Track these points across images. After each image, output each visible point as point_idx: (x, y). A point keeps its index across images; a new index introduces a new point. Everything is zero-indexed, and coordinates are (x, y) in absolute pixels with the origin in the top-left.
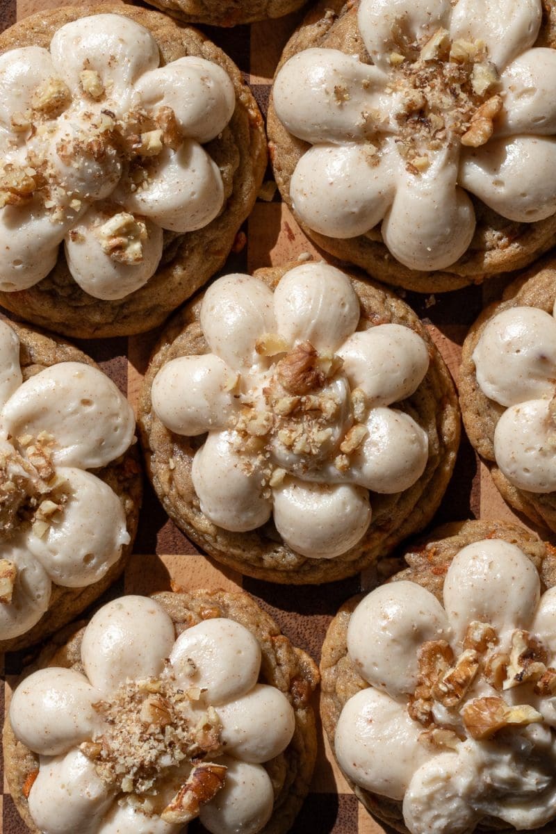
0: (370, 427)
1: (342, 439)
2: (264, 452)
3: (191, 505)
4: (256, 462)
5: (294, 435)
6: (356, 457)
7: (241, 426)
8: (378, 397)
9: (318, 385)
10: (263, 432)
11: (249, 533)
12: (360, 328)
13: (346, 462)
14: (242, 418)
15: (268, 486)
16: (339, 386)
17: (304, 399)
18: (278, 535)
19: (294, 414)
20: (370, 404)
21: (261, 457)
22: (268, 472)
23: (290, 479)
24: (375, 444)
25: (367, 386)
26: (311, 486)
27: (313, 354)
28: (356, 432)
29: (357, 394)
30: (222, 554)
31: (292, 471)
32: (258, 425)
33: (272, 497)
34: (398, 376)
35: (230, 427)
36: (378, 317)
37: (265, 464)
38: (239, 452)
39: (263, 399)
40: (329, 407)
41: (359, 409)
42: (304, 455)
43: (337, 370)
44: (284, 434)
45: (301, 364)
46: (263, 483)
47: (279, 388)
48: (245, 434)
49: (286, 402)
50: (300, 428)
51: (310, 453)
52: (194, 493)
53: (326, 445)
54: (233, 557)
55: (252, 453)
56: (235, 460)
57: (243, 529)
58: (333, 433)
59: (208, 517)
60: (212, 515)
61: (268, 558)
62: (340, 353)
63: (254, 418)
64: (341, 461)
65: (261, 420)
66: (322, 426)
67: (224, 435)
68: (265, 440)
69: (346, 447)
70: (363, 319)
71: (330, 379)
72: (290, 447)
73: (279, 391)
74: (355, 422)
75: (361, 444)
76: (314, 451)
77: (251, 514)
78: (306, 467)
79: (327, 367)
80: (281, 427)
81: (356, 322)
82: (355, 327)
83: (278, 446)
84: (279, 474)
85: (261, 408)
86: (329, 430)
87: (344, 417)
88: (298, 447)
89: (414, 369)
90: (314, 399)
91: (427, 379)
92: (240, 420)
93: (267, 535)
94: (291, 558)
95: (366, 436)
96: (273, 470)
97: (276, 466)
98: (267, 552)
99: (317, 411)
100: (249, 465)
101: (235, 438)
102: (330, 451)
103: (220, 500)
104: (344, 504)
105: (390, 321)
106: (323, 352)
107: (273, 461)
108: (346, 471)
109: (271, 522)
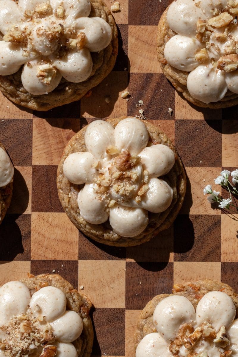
0: (150, 186)
1: (139, 190)
2: (107, 193)
3: (76, 212)
4: (104, 197)
5: (119, 187)
6: (144, 197)
7: (98, 182)
8: (154, 174)
9: (130, 168)
10: (107, 185)
11: (99, 225)
12: (148, 145)
13: (140, 199)
14: (99, 179)
15: (108, 207)
16: (139, 169)
17: (124, 173)
18: (111, 227)
19: (120, 178)
20: (151, 176)
21: (106, 195)
22: (108, 201)
23: (117, 205)
24: (152, 193)
25: (150, 169)
26: (125, 208)
27: (129, 155)
28: (144, 188)
29: (145, 172)
30: (88, 232)
31: (118, 201)
32: (105, 183)
33: (109, 211)
34: (162, 165)
35: (94, 182)
36: (155, 141)
37: (107, 198)
38: (97, 192)
39: (108, 172)
40: (134, 177)
41: (146, 178)
42: (123, 195)
43: (138, 162)
44: (115, 187)
45: (124, 159)
46: (106, 205)
47: (115, 168)
48: (100, 186)
49: (117, 174)
50: (122, 184)
51: (125, 195)
52: (78, 208)
53: (132, 192)
54: (92, 234)
55: (102, 193)
56: (95, 195)
57: (96, 223)
58: (135, 187)
59: (83, 218)
60: (85, 217)
61: (106, 236)
62: (140, 155)
63: (104, 179)
64: (137, 199)
65: (107, 181)
66: (131, 184)
67: (91, 185)
68: (108, 188)
69: (140, 193)
70: (150, 142)
71: (135, 166)
72: (118, 192)
73: (115, 169)
74: (144, 184)
75: (146, 193)
76: (127, 194)
77: (100, 218)
78: (123, 200)
79: (134, 161)
80: (114, 184)
81: (147, 143)
82: (146, 145)
83: (113, 191)
84: (113, 202)
85: (107, 175)
86: (134, 186)
87: (140, 181)
88: (121, 192)
89: (169, 163)
90: (128, 173)
91: (174, 167)
92: (98, 179)
93: (106, 226)
94: (116, 236)
95: (149, 189)
96: (110, 201)
97: (111, 199)
98: (106, 233)
99: (129, 178)
100: (101, 198)
101: (96, 187)
102: (134, 194)
103: (88, 211)
104: (138, 216)
105: (160, 143)
106: (133, 154)
107: (111, 197)
108: (139, 203)
109: (108, 221)
